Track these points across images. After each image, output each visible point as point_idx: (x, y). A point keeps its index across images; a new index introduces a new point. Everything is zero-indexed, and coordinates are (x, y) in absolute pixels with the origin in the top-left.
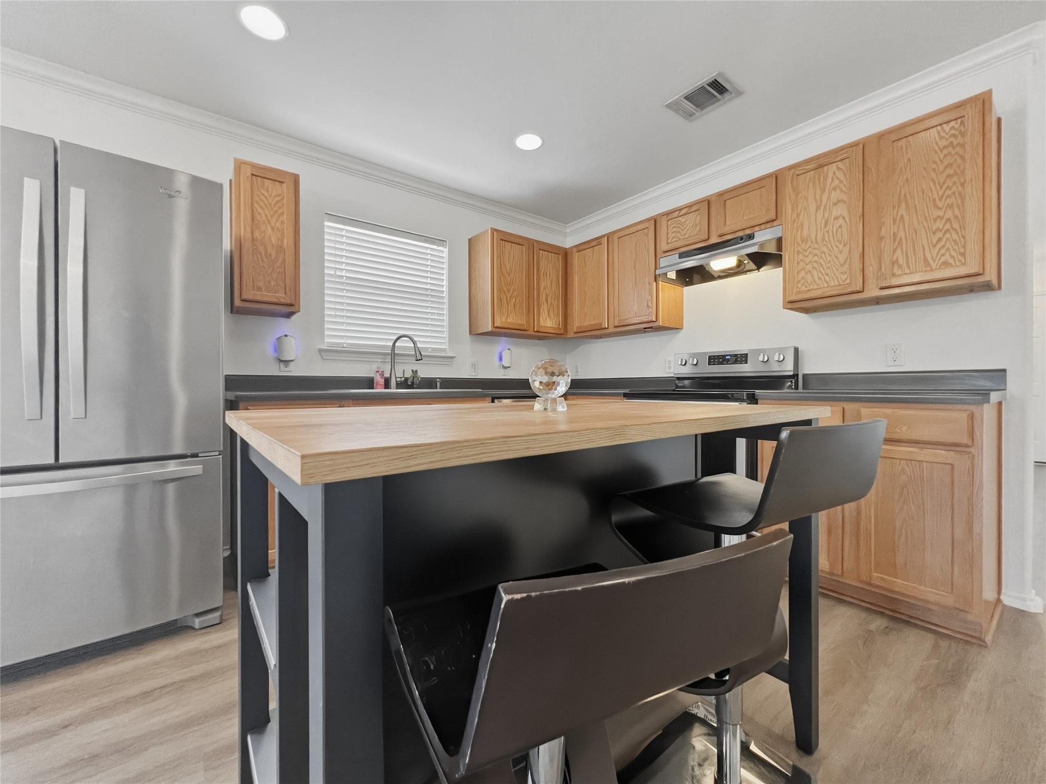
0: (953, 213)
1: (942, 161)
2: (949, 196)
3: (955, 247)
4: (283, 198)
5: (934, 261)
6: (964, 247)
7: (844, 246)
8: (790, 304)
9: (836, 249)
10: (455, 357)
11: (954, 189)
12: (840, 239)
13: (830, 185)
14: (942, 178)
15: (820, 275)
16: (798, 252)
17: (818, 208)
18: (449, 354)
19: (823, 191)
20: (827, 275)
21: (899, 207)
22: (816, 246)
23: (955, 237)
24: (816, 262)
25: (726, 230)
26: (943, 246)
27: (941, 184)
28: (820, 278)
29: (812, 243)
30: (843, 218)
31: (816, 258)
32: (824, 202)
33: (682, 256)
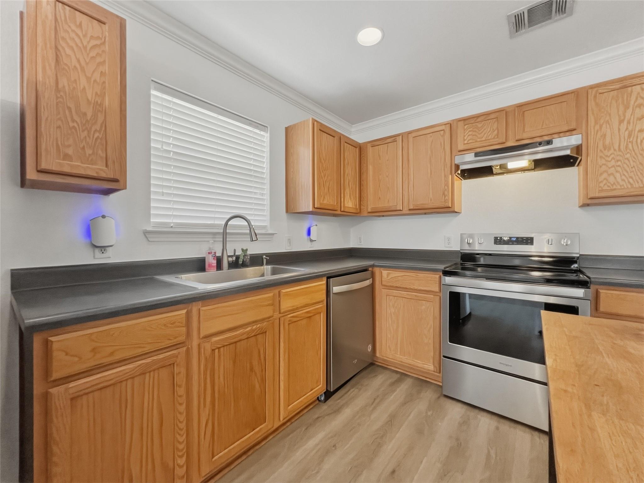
4: (104, 43)
8: (590, 200)
10: (275, 234)
13: (635, 102)
15: (623, 177)
16: (601, 157)
17: (621, 122)
18: (270, 232)
19: (627, 107)
20: (631, 177)
24: (619, 166)
25: (525, 135)
28: (623, 180)
29: (615, 150)
31: (619, 163)
32: (627, 117)
33: (477, 155)
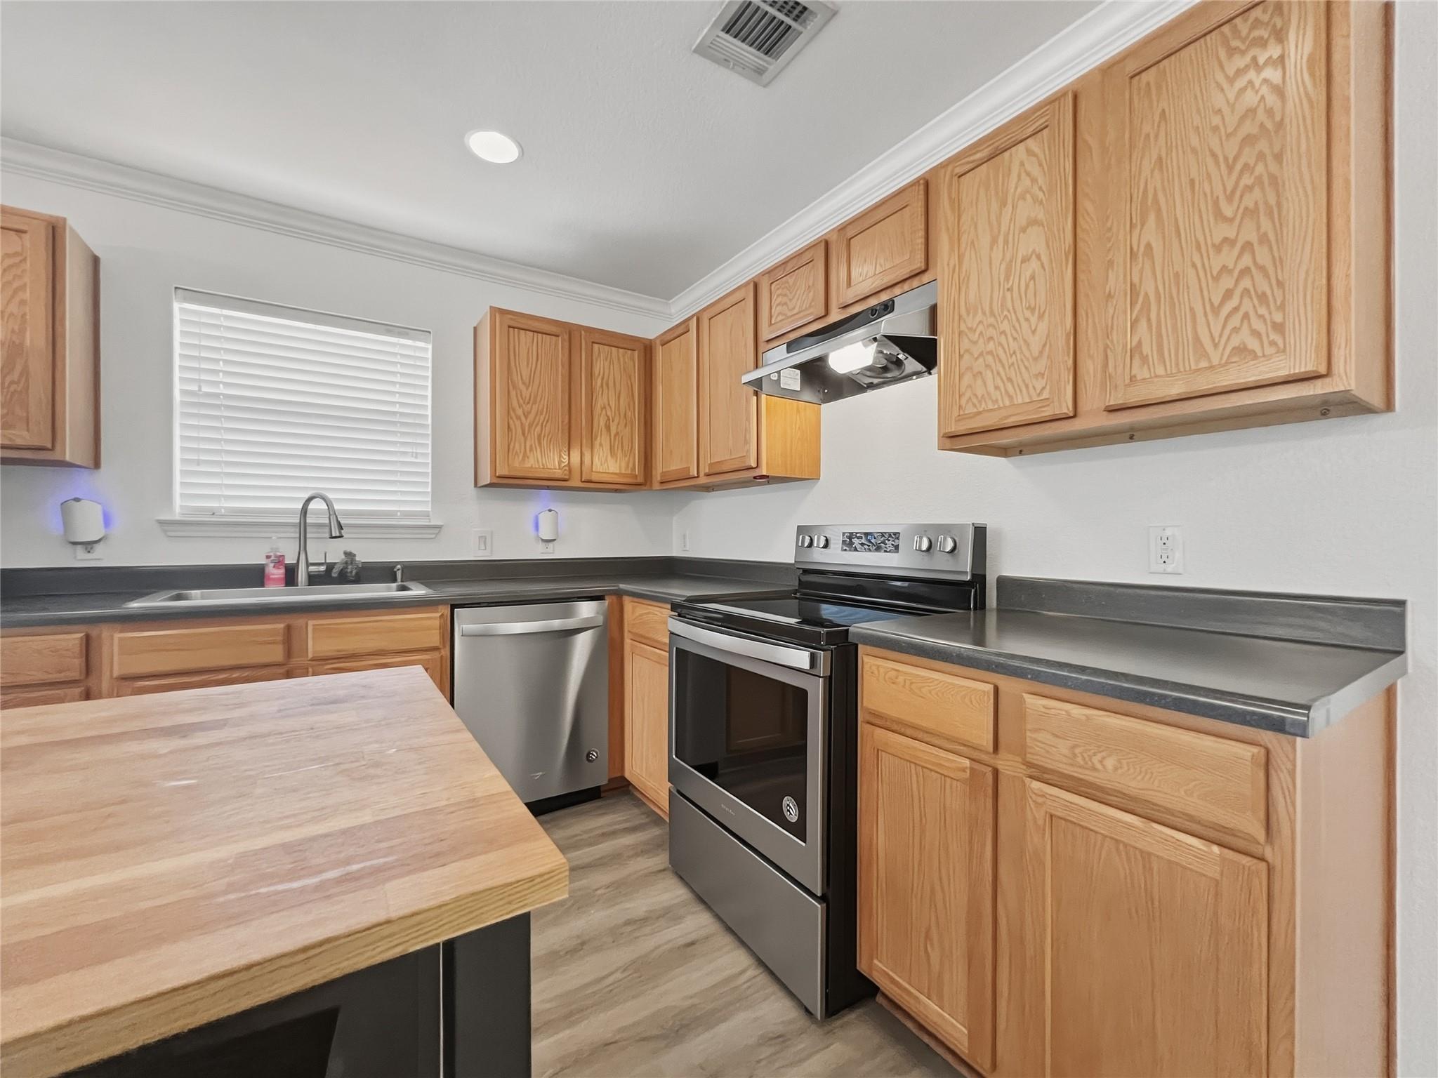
0: (1258, 228)
1: (1232, 107)
2: (1249, 188)
3: (1262, 311)
4: (25, 259)
5: (1216, 346)
6: (1282, 307)
7: (1041, 317)
8: (953, 440)
9: (1024, 324)
10: (442, 526)
11: (1260, 169)
12: (1033, 306)
13: (1016, 188)
14: (1232, 148)
15: (998, 380)
16: (961, 334)
17: (994, 241)
18: (433, 522)
19: (1003, 202)
20: (1010, 380)
21: (1142, 225)
22: (992, 320)
23: (1263, 286)
24: (990, 353)
25: (850, 295)
26: (1236, 309)
27: (1231, 160)
28: (997, 388)
29: (984, 313)
30: (1039, 257)
31: (991, 346)
32: (1004, 228)
33: (792, 346)
